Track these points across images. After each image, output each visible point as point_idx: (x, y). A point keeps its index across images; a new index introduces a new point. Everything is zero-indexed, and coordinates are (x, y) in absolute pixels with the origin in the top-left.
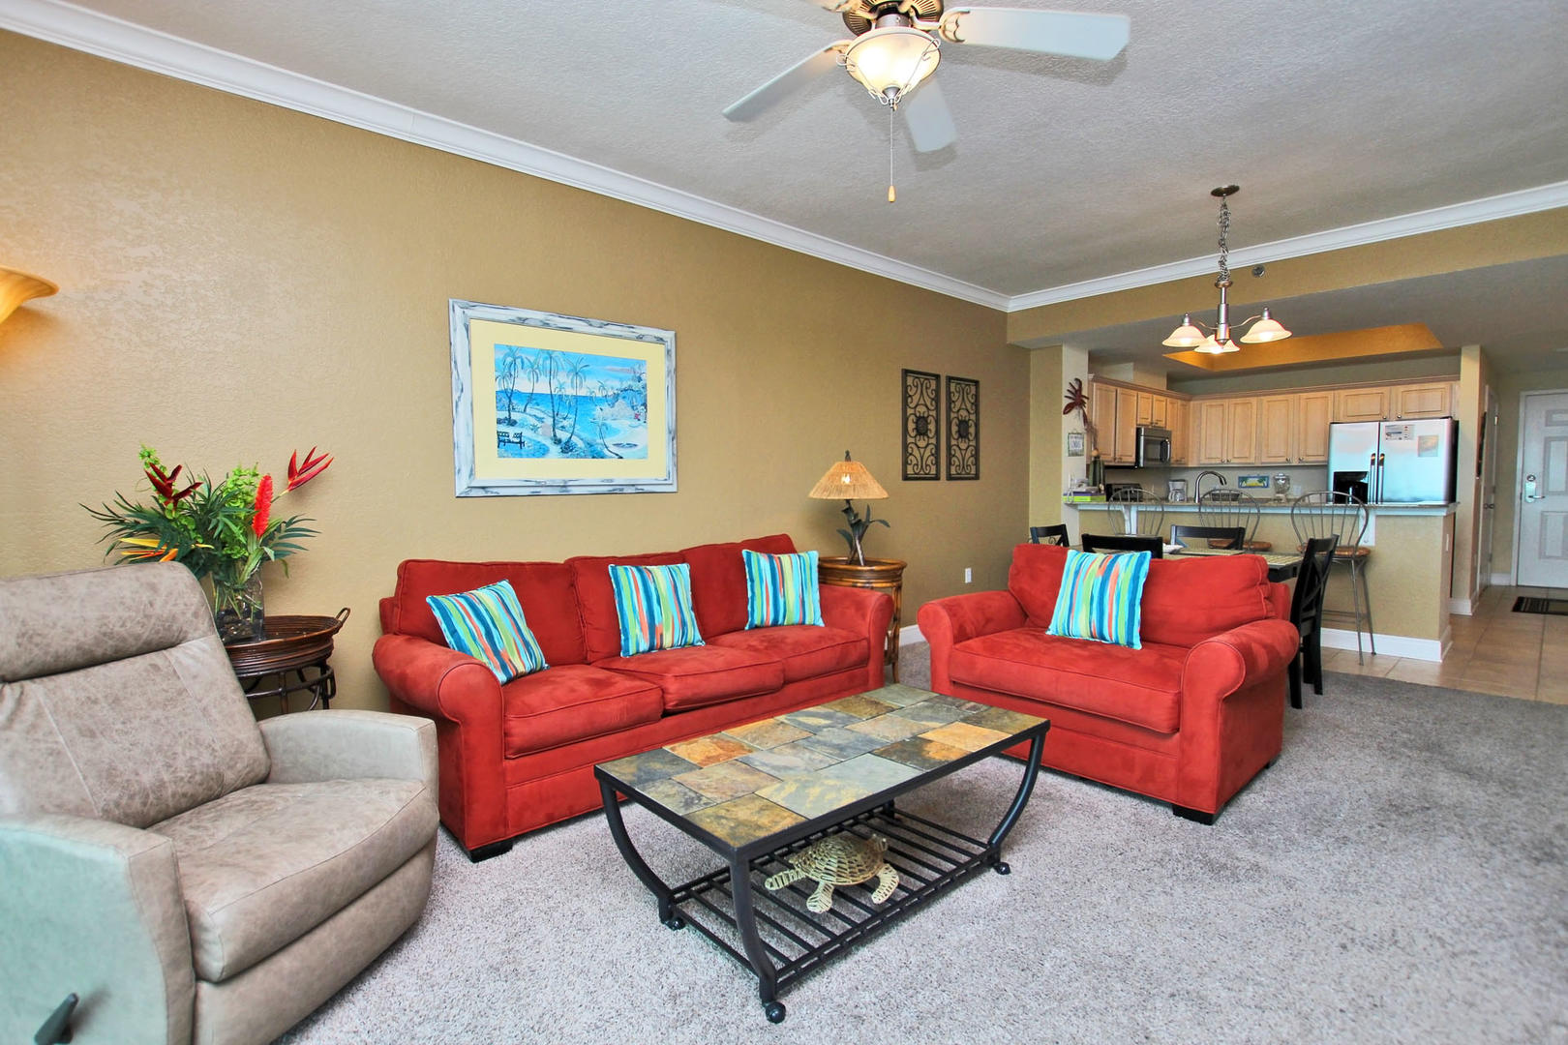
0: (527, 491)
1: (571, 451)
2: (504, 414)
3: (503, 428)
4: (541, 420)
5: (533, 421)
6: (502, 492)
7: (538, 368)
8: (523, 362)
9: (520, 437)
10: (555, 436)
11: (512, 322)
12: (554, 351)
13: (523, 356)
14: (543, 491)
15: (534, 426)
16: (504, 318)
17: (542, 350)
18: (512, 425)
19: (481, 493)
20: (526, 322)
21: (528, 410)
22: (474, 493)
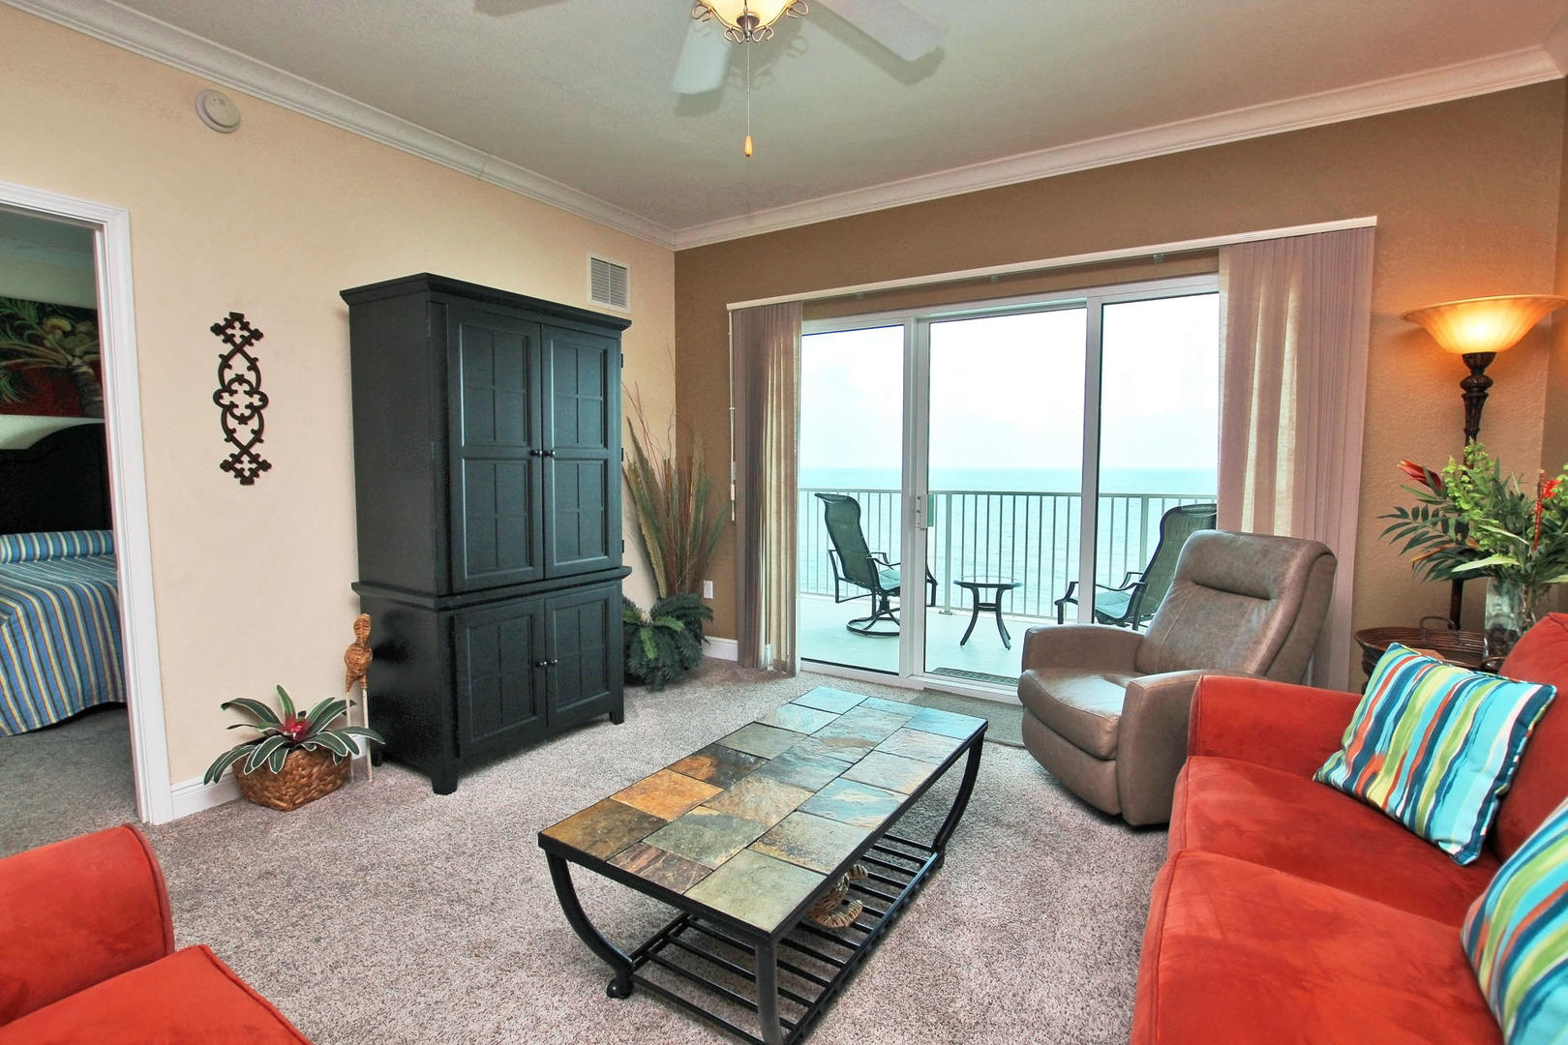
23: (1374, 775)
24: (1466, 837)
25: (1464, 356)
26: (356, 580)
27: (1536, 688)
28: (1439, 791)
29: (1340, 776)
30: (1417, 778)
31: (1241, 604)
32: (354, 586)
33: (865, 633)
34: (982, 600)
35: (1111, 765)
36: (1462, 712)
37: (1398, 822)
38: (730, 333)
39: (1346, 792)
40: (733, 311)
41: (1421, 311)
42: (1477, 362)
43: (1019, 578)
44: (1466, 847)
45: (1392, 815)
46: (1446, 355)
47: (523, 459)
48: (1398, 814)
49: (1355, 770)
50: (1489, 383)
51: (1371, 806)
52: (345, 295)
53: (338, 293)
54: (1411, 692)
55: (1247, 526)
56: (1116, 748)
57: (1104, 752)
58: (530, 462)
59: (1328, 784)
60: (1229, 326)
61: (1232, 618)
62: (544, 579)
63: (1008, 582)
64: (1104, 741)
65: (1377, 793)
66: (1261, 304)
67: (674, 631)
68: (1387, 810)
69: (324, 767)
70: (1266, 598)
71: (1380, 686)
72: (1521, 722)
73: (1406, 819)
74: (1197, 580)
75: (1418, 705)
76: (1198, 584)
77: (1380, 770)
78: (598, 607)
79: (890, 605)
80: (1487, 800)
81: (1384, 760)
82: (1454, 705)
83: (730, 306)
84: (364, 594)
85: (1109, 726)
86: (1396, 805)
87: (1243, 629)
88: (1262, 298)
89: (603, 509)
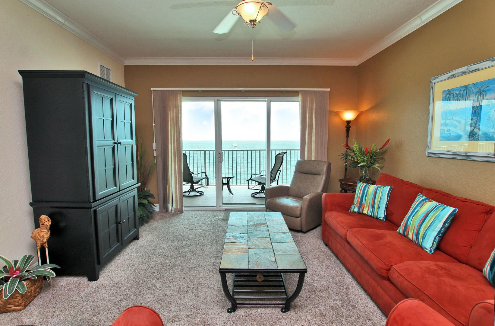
0: (451, 157)
1: (473, 137)
2: (443, 122)
3: (443, 128)
4: (459, 122)
5: (455, 123)
6: (441, 156)
7: (460, 96)
8: (453, 95)
9: (449, 131)
10: (465, 129)
11: (449, 78)
12: (468, 85)
13: (454, 92)
14: (458, 157)
15: (456, 125)
16: (445, 78)
17: (463, 87)
18: (446, 126)
19: (433, 155)
20: (455, 76)
21: (454, 118)
22: (431, 155)
23: (364, 208)
24: (383, 216)
25: (346, 121)
26: (31, 201)
27: (389, 187)
28: (378, 209)
29: (356, 210)
30: (373, 207)
31: (314, 177)
32: (31, 204)
33: (188, 196)
34: (224, 182)
35: (299, 219)
36: (379, 193)
37: (371, 216)
38: (152, 98)
39: (358, 213)
40: (153, 91)
41: (338, 111)
42: (348, 122)
43: (234, 175)
44: (383, 218)
45: (369, 215)
46: (343, 121)
47: (112, 145)
48: (371, 214)
49: (359, 208)
50: (350, 127)
51: (365, 214)
52: (21, 72)
53: (18, 71)
54: (367, 191)
55: (306, 158)
56: (301, 214)
57: (298, 216)
58: (114, 147)
59: (354, 212)
60: (301, 110)
61: (313, 180)
62: (120, 191)
63: (232, 176)
64: (298, 213)
65: (365, 211)
66: (308, 106)
67: (145, 204)
68: (368, 214)
69: (36, 286)
70: (320, 175)
71: (360, 191)
72: (388, 194)
73: (372, 215)
74: (301, 172)
75: (370, 193)
76: (301, 173)
77: (364, 207)
78: (132, 198)
79: (194, 187)
80: (385, 209)
81: (365, 205)
82: (377, 192)
83: (152, 89)
84: (35, 206)
85: (299, 209)
86: (370, 213)
87: (316, 182)
88: (308, 104)
89: (132, 163)
